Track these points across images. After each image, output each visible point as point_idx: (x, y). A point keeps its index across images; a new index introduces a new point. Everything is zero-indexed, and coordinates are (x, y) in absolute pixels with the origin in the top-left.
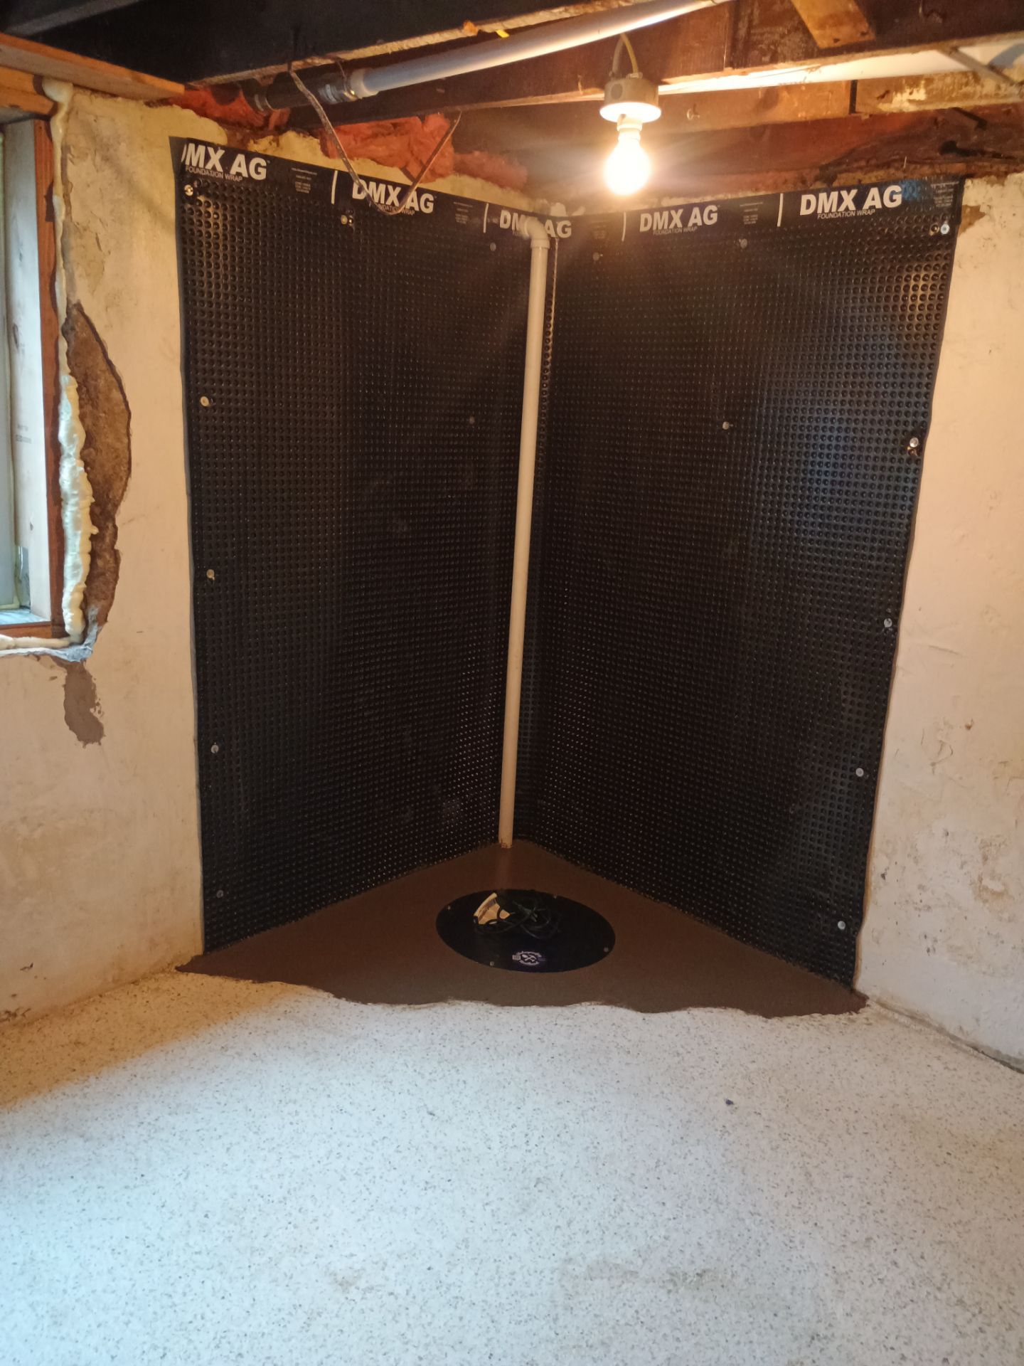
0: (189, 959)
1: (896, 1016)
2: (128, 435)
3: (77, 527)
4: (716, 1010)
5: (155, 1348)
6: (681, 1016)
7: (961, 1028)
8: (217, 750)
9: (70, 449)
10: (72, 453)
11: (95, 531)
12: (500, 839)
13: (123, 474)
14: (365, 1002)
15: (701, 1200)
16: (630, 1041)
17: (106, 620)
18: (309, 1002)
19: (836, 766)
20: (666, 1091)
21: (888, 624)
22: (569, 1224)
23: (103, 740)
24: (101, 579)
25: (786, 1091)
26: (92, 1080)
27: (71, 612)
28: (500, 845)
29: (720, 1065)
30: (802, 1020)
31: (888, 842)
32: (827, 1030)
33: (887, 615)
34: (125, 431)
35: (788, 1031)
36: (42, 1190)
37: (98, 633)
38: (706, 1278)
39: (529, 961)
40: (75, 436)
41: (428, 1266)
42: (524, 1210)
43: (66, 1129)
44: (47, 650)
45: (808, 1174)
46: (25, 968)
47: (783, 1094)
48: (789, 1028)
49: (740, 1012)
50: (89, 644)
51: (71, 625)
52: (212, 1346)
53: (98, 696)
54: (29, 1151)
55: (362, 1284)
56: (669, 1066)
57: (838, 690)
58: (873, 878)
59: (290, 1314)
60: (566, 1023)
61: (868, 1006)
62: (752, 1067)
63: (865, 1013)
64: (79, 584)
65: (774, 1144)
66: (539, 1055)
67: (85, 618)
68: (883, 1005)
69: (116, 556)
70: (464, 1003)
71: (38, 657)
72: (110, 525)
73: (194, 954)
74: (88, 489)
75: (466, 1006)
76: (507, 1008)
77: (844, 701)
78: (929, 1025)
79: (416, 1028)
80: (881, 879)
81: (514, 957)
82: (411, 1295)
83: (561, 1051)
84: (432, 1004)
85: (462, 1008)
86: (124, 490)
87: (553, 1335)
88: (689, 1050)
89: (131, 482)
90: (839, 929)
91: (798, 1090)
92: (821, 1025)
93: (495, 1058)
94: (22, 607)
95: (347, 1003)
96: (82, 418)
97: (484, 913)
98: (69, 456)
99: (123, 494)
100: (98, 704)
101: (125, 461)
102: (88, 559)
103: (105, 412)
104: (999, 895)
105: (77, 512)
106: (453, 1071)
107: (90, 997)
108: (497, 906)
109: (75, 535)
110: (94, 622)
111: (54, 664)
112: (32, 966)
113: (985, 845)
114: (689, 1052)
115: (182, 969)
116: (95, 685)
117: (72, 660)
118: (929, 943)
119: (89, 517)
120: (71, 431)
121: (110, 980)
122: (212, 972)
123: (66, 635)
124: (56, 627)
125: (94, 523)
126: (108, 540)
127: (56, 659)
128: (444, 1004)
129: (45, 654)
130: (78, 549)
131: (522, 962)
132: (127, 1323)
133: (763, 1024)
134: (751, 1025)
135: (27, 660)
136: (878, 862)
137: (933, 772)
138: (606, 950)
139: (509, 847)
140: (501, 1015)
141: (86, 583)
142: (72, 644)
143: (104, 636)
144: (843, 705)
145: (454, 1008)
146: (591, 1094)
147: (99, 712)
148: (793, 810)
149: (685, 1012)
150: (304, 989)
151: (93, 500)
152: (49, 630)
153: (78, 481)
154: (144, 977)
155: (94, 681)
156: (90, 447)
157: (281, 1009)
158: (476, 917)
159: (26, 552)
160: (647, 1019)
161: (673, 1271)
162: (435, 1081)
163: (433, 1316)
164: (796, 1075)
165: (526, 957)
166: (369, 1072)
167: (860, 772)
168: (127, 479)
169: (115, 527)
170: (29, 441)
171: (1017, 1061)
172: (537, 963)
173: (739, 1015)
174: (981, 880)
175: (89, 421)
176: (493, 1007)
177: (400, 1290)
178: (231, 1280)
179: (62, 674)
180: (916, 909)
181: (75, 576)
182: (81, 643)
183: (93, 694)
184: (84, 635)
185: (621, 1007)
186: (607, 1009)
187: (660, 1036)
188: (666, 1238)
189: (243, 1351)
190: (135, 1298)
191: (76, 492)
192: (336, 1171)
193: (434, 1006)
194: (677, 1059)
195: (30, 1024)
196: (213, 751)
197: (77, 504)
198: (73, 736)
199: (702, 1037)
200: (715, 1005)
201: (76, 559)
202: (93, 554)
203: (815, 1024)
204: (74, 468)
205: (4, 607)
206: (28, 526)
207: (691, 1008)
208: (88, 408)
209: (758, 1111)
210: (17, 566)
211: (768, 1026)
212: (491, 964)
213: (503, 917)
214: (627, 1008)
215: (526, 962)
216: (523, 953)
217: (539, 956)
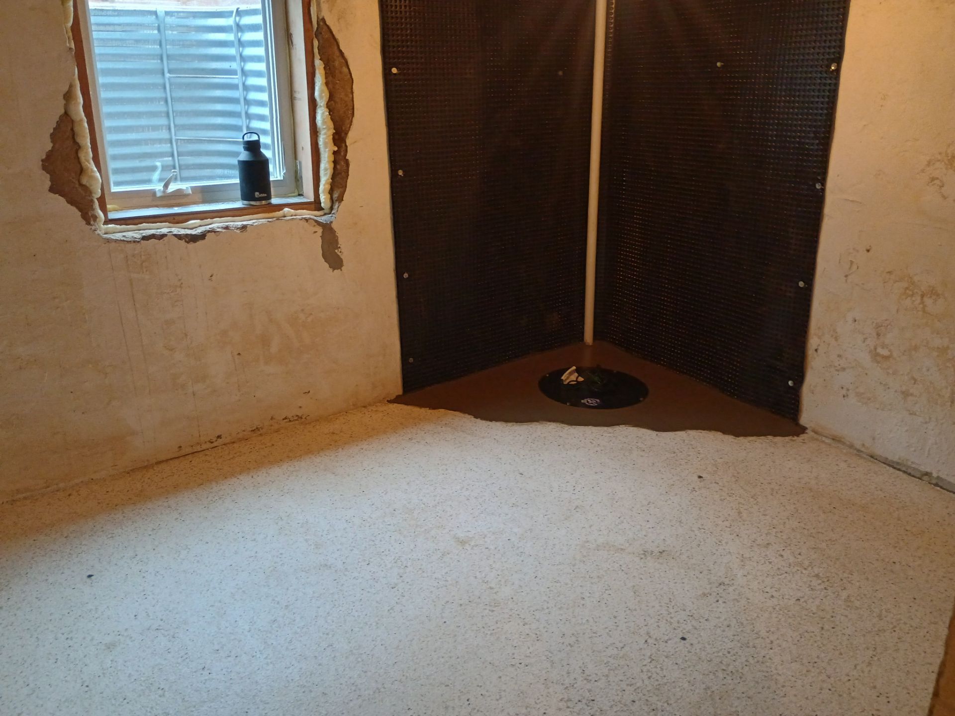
0: (395, 397)
1: (824, 439)
2: (352, 93)
3: (326, 147)
4: (704, 432)
5: (365, 561)
6: (681, 433)
7: (863, 445)
8: (407, 276)
9: (321, 102)
10: (322, 105)
11: (336, 149)
12: (585, 341)
13: (350, 115)
14: (491, 421)
15: (671, 521)
16: (646, 445)
17: (343, 200)
18: (460, 420)
19: (786, 281)
20: (663, 470)
21: (818, 186)
22: (591, 526)
23: (343, 268)
24: (340, 176)
25: (738, 473)
26: (340, 450)
27: (324, 195)
28: (585, 344)
29: (699, 459)
30: (760, 439)
31: (819, 328)
32: (774, 445)
33: (818, 181)
34: (350, 91)
35: (749, 444)
36: (313, 494)
37: (338, 207)
38: (664, 554)
39: (591, 403)
40: (323, 94)
41: (508, 538)
42: (566, 519)
43: (325, 470)
44: (312, 217)
45: (740, 513)
46: (306, 393)
47: (736, 475)
48: (749, 442)
49: (719, 433)
50: (333, 214)
51: (324, 203)
52: (393, 562)
53: (340, 243)
54: (307, 478)
55: (473, 543)
56: (667, 458)
58: (810, 352)
59: (433, 552)
60: (608, 435)
61: (807, 433)
62: (719, 461)
63: (803, 436)
64: (328, 179)
65: (723, 498)
66: (589, 450)
67: (332, 199)
68: (816, 432)
69: (347, 163)
70: (549, 423)
71: (307, 220)
72: (343, 145)
73: (397, 394)
74: (332, 126)
75: (550, 425)
76: (574, 426)
77: (792, 238)
78: (844, 443)
79: (519, 434)
80: (815, 352)
81: (583, 401)
82: (498, 549)
83: (603, 448)
85: (547, 425)
86: (351, 125)
87: (571, 571)
89: (355, 120)
90: (790, 386)
91: (746, 473)
92: (771, 442)
93: (562, 450)
94: (299, 195)
95: (480, 421)
96: (327, 84)
97: (568, 378)
98: (321, 106)
99: (350, 127)
100: (340, 247)
101: (351, 108)
102: (332, 165)
103: (339, 80)
104: (886, 358)
105: (326, 139)
106: (537, 455)
107: (340, 413)
108: (576, 375)
109: (325, 151)
110: (336, 200)
111: (316, 224)
112: (309, 392)
113: (878, 326)
114: (681, 452)
115: (390, 401)
116: (337, 236)
117: (325, 222)
118: (844, 392)
119: (332, 141)
120: (321, 92)
121: (351, 404)
122: (407, 404)
123: (322, 209)
124: (316, 205)
125: (335, 144)
126: (342, 154)
127: (316, 221)
128: (536, 423)
129: (310, 219)
130: (326, 159)
131: (587, 404)
132: (351, 550)
133: (733, 440)
134: (725, 440)
135: (301, 221)
136: (813, 342)
137: (846, 281)
138: (641, 399)
139: (591, 344)
140: (569, 430)
141: (332, 179)
142: (325, 214)
143: (342, 208)
144: (791, 241)
145: (542, 425)
146: (616, 469)
147: (340, 252)
148: (761, 311)
149: (684, 432)
151: (334, 131)
152: (313, 206)
153: (326, 120)
154: (370, 405)
155: (337, 234)
156: (331, 101)
157: (444, 422)
158: (562, 380)
159: (300, 163)
160: (659, 435)
161: (646, 550)
162: (526, 459)
163: (508, 559)
164: (746, 466)
165: (590, 401)
166: (489, 453)
167: (801, 284)
168: (352, 118)
169: (346, 146)
170: (300, 99)
171: (898, 463)
172: (596, 404)
173: (719, 435)
174: (875, 349)
175: (330, 86)
176: (566, 425)
177: (492, 547)
178: (404, 537)
179: (320, 230)
180: (837, 370)
181: (325, 174)
182: (330, 214)
183: (337, 242)
184: (332, 208)
185: (644, 428)
186: (635, 429)
187: (665, 443)
188: (645, 536)
189: (408, 565)
190: (356, 541)
191: (324, 127)
192: (465, 496)
193: (531, 424)
194: (673, 455)
195: (310, 423)
196: (404, 277)
197: (325, 134)
198: (327, 265)
199: (692, 445)
200: (704, 429)
201: (326, 165)
202: (335, 162)
203: (767, 441)
204: (323, 113)
205: (290, 195)
206: (301, 148)
207: (688, 430)
208: (330, 78)
209: (717, 482)
210: (296, 172)
211: (736, 441)
212: (568, 404)
213: (579, 380)
214: (648, 429)
215: (589, 404)
216: (589, 399)
217: (599, 401)
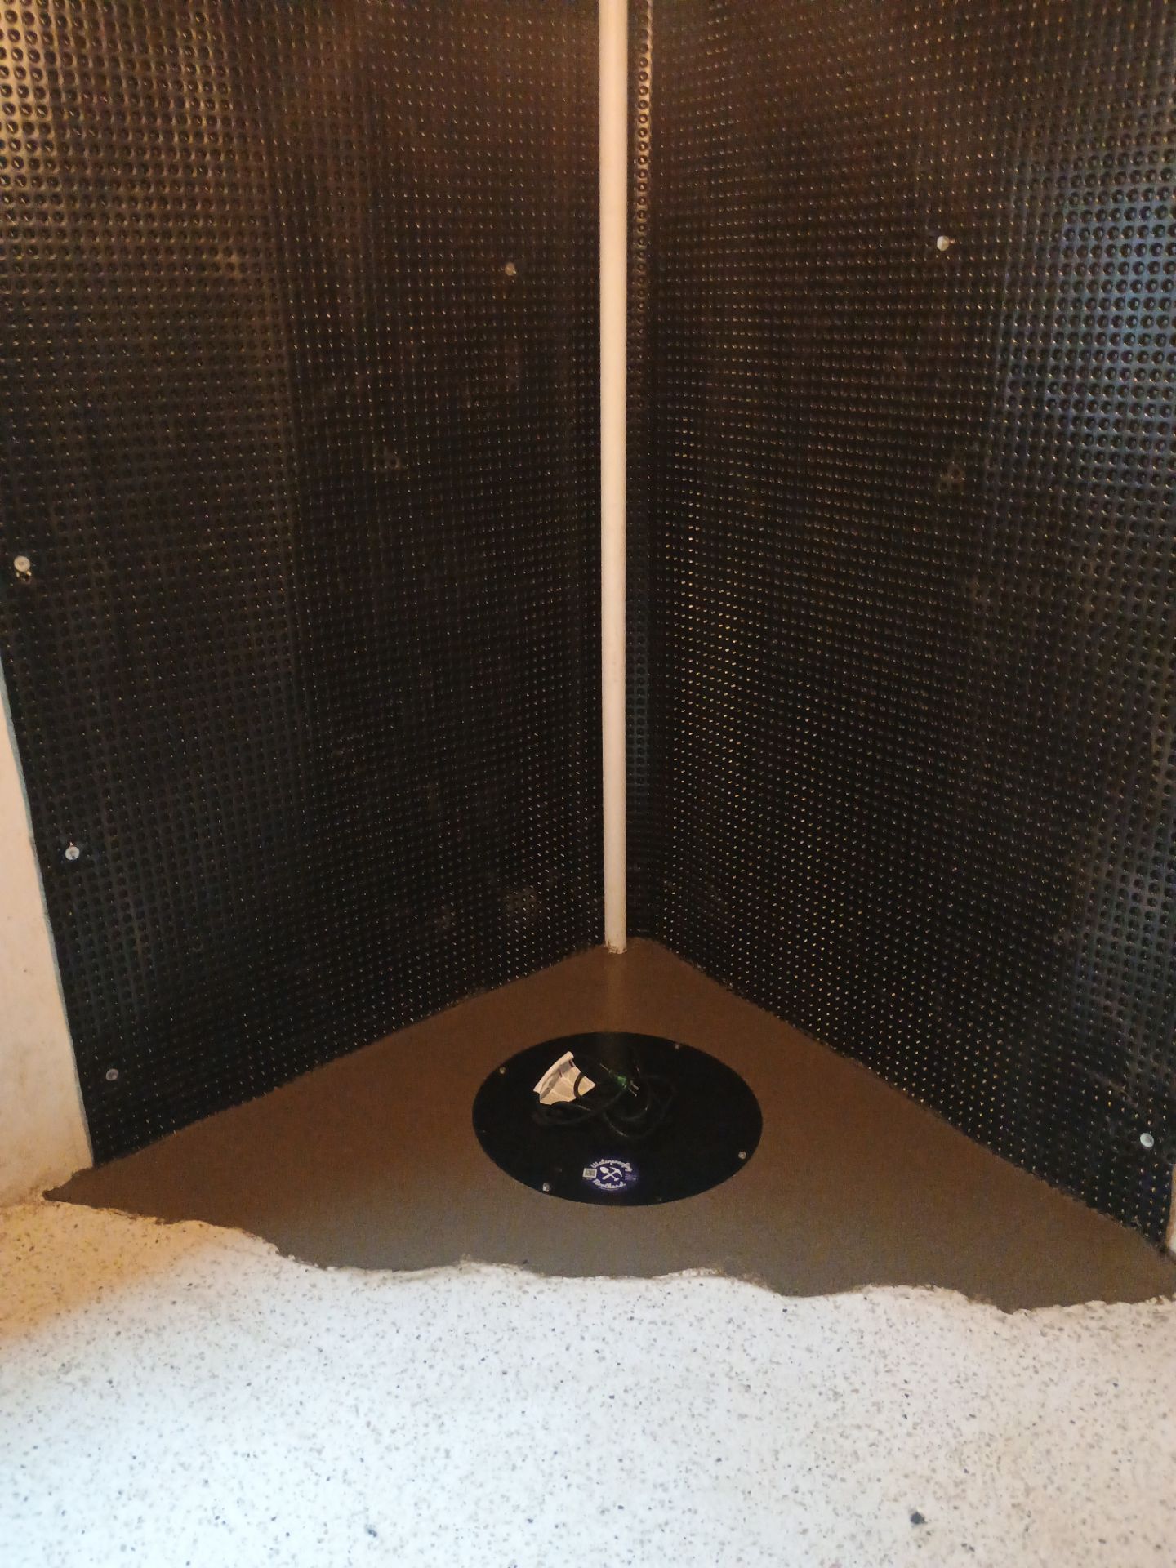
0: (69, 1177)
4: (915, 1292)
6: (850, 1301)
8: (77, 855)
12: (607, 939)
16: (754, 1360)
18: (234, 1264)
19: (1139, 870)
20: (804, 1486)
25: (1028, 1491)
28: (607, 949)
29: (909, 1423)
30: (1069, 1315)
32: (1114, 1341)
35: (1042, 1341)
39: (610, 1180)
47: (1021, 1499)
48: (1044, 1335)
49: (958, 1296)
56: (816, 1425)
57: (1147, 736)
60: (649, 1315)
62: (970, 1429)
66: (590, 1389)
70: (485, 1269)
73: (76, 1169)
75: (488, 1275)
76: (554, 1279)
77: (1158, 755)
79: (394, 1324)
81: (588, 1174)
83: (630, 1382)
84: (431, 1271)
85: (478, 1279)
88: (857, 1386)
90: (1141, 1146)
91: (1051, 1490)
92: (1104, 1328)
93: (512, 1395)
95: (295, 1266)
97: (552, 1085)
106: (434, 1426)
108: (576, 1071)
114: (856, 1391)
115: (52, 1196)
122: (96, 1204)
128: (450, 1270)
131: (597, 1182)
133: (997, 1326)
134: (974, 1327)
139: (621, 952)
140: (541, 1297)
144: (1156, 763)
145: (467, 1278)
146: (665, 1490)
148: (1060, 938)
149: (860, 1296)
150: (233, 1236)
157: (184, 1281)
158: (537, 1094)
160: (790, 1309)
162: (397, 1449)
164: (1048, 1452)
165: (605, 1173)
166: (291, 1425)
172: (622, 1184)
176: (532, 1277)
185: (749, 1281)
186: (724, 1283)
187: (809, 1350)
193: (433, 1276)
194: (834, 1407)
196: (68, 856)
199: (883, 1354)
200: (914, 1282)
203: (1093, 1324)
207: (870, 1287)
209: (969, 1542)
211: (1005, 1332)
212: (545, 1188)
213: (582, 1091)
214: (760, 1284)
215: (604, 1182)
216: (603, 1162)
217: (629, 1169)
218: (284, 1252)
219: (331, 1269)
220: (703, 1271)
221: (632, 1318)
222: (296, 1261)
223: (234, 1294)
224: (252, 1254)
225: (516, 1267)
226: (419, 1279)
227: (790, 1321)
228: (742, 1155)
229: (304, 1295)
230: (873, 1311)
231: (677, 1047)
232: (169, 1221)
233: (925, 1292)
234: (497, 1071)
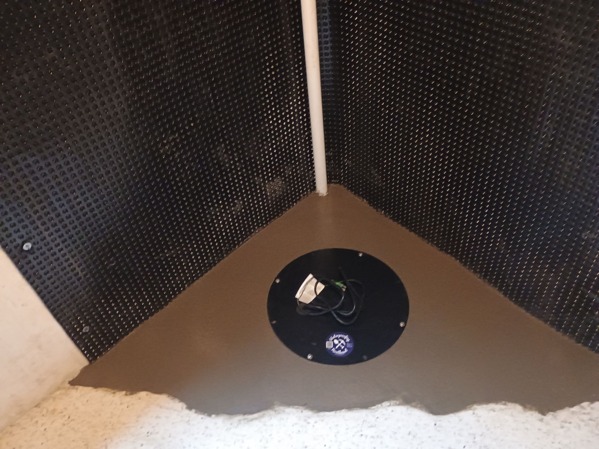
6: (466, 415)
8: (30, 246)
28: (318, 194)
35: (562, 431)
39: (340, 348)
48: (562, 427)
49: (519, 408)
73: (81, 367)
75: (289, 414)
76: (322, 414)
81: (328, 345)
84: (261, 414)
115: (74, 383)
128: (270, 412)
131: (334, 350)
139: (325, 195)
150: (163, 399)
158: (298, 298)
165: (337, 343)
172: (346, 350)
185: (415, 407)
186: (403, 409)
193: (262, 416)
196: (26, 249)
212: (309, 357)
213: (319, 292)
214: (421, 408)
215: (337, 350)
216: (335, 336)
217: (348, 340)
218: (190, 408)
219: (213, 416)
220: (393, 402)
221: (362, 435)
222: (196, 412)
223: (170, 437)
224: (175, 410)
225: (301, 407)
226: (256, 419)
227: (439, 431)
228: (402, 325)
229: (203, 434)
230: (478, 421)
231: (361, 255)
232: (132, 394)
233: (503, 407)
234: (275, 282)
